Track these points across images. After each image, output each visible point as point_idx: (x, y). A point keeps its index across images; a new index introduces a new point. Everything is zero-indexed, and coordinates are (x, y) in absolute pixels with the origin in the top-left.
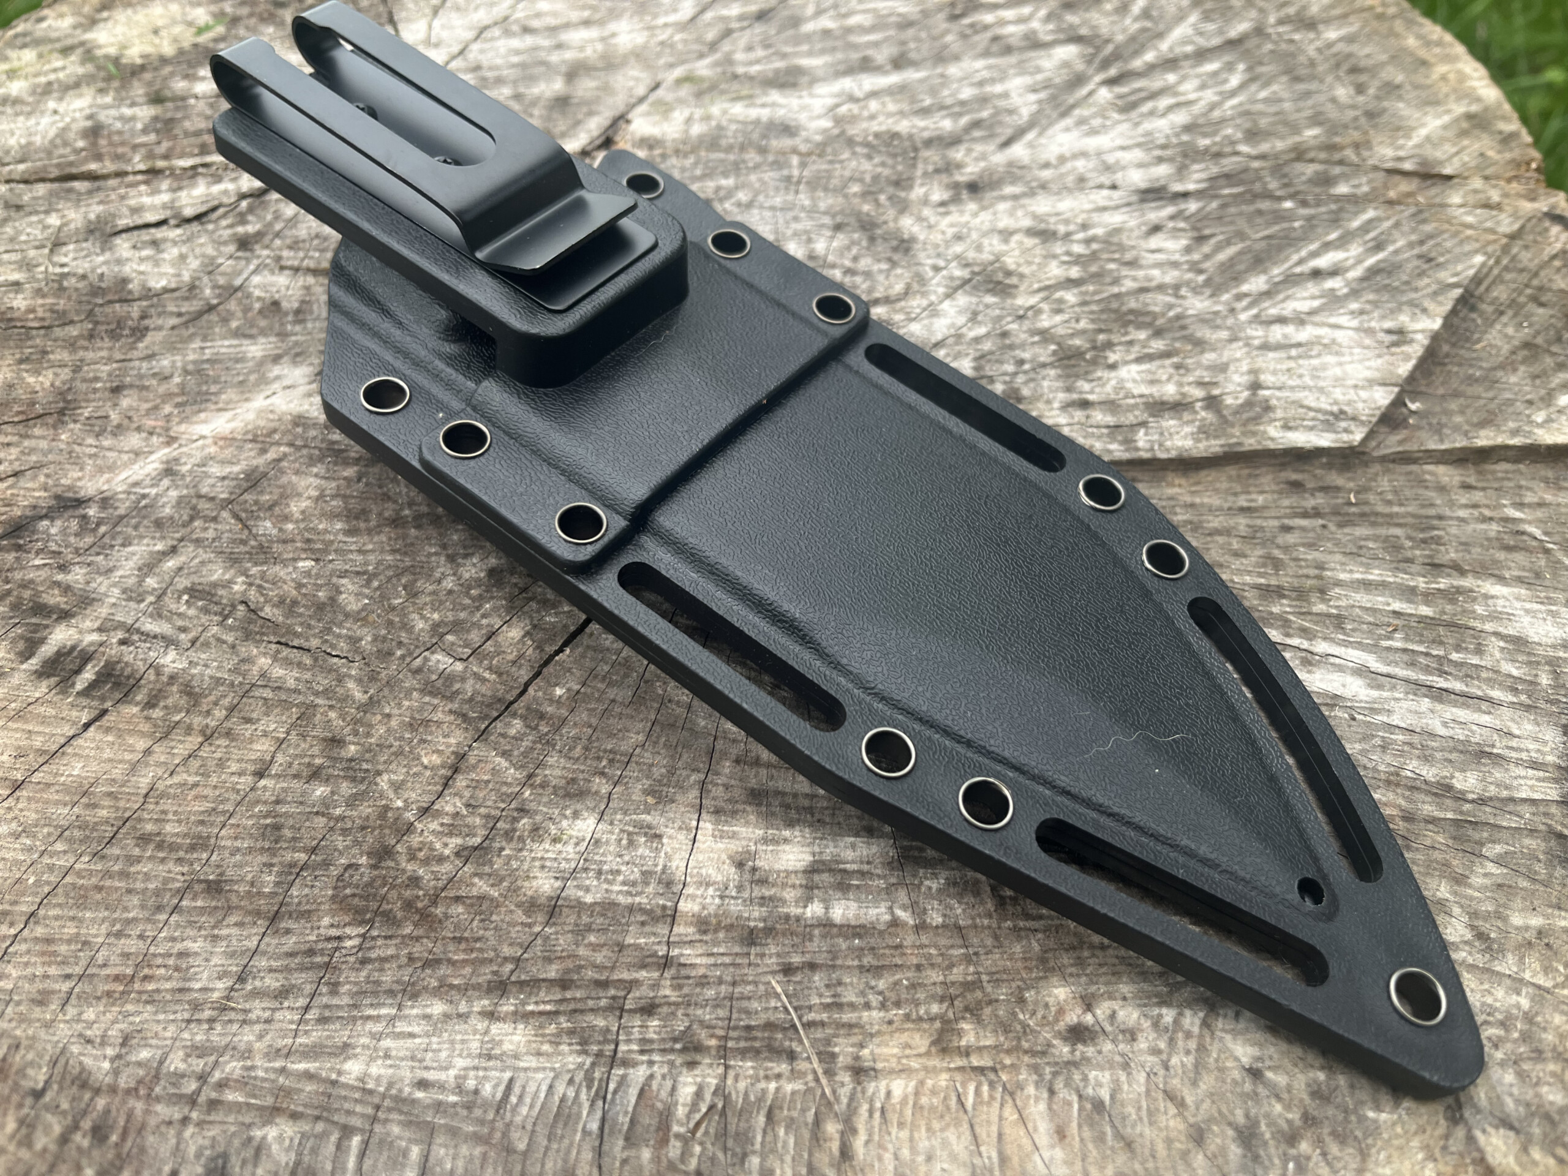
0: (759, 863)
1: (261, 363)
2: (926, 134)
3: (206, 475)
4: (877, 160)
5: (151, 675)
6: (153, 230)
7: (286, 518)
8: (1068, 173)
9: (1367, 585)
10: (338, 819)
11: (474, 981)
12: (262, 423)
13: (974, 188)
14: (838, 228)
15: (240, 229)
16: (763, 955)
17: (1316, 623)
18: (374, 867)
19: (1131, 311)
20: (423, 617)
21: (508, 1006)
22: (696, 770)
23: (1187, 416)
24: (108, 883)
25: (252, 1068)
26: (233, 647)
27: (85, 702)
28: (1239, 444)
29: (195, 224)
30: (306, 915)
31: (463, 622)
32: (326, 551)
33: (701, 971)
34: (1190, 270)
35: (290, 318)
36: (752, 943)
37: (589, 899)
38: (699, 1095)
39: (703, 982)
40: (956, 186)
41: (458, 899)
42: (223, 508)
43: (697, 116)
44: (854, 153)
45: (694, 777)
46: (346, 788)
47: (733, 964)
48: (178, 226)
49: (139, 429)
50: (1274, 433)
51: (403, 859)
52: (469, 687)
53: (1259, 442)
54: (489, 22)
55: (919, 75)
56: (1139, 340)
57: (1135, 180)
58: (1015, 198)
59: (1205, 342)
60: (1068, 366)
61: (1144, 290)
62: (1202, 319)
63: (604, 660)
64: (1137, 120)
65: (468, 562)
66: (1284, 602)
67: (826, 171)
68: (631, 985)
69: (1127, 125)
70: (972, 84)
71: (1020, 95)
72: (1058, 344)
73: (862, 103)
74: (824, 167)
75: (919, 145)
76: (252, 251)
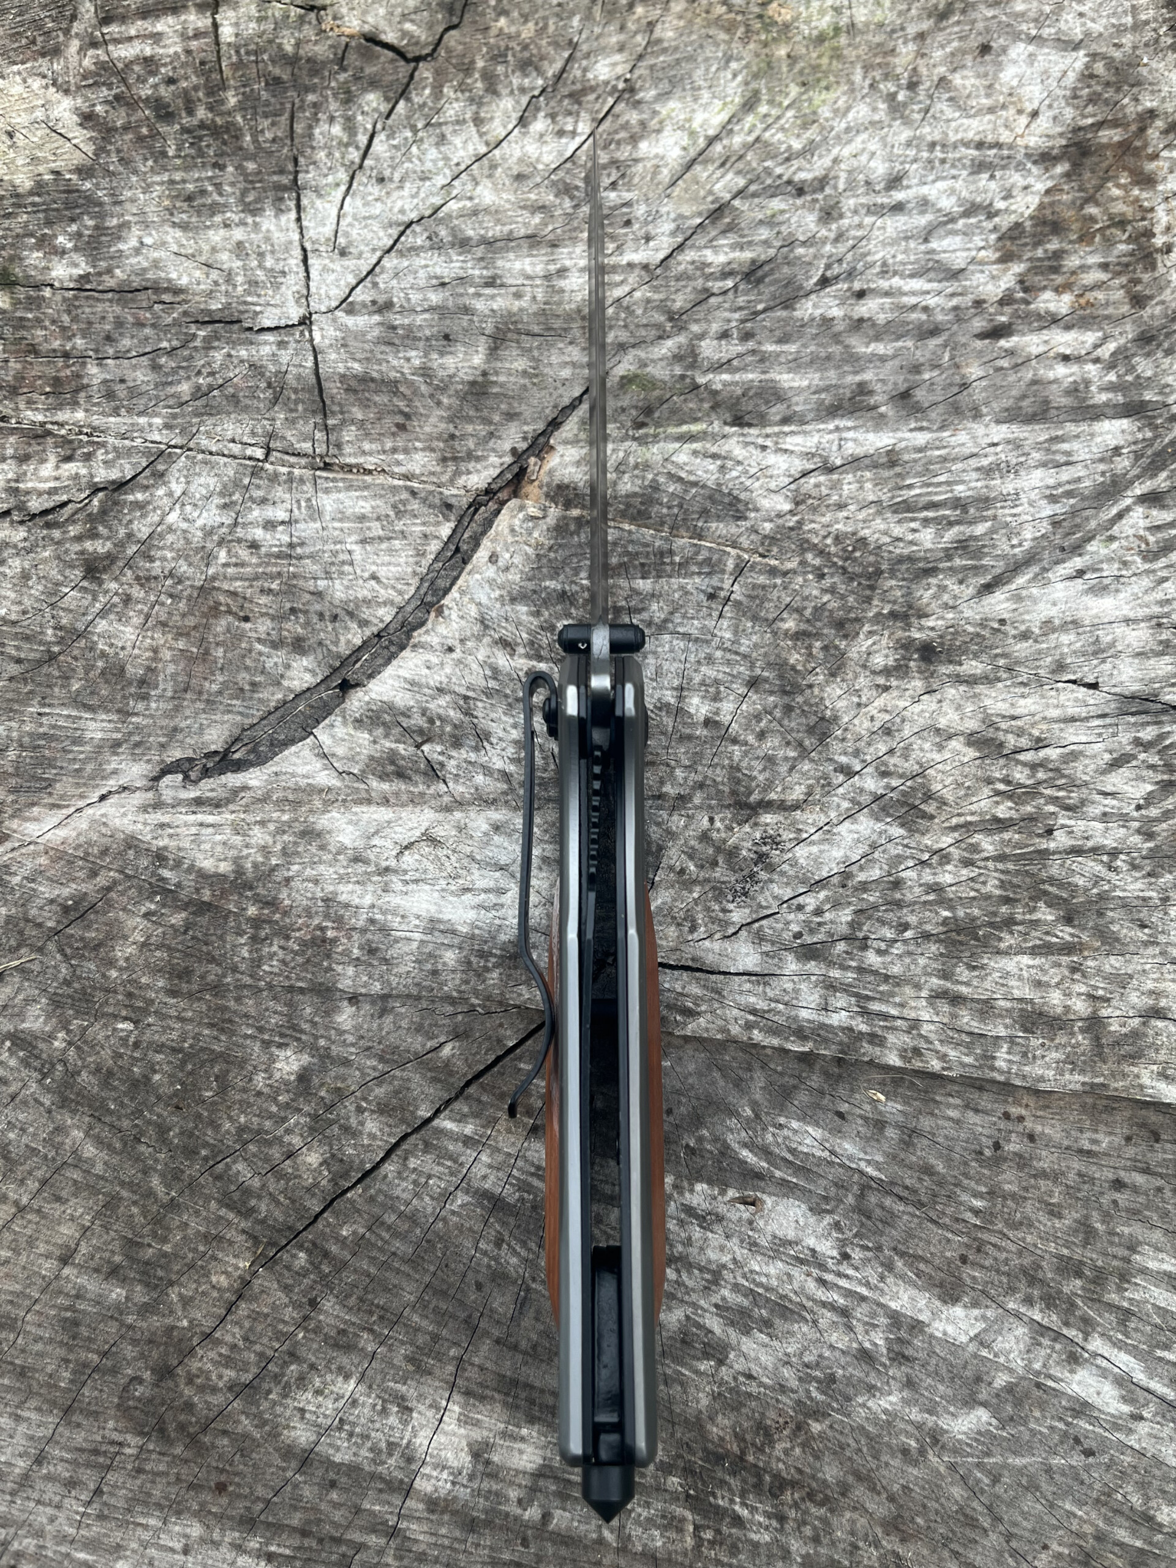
0: (496, 1458)
1: (99, 749)
2: (899, 549)
3: (34, 894)
4: (827, 582)
7: (111, 963)
8: (1047, 652)
10: (130, 1327)
11: (229, 1512)
12: (94, 836)
13: (928, 653)
15: (89, 545)
16: (478, 1545)
17: (1100, 1314)
18: (157, 1384)
19: (1051, 880)
20: (230, 1118)
21: (254, 1544)
22: (456, 1344)
23: (1061, 1039)
25: (43, 1547)
26: (49, 1112)
28: (1103, 1085)
29: (41, 522)
30: (95, 1415)
31: (267, 1132)
32: (145, 1012)
33: (422, 1547)
34: (1138, 831)
36: (472, 1530)
37: (337, 1459)
39: (422, 1558)
40: (906, 645)
41: (225, 1432)
42: (49, 939)
43: (632, 460)
44: (803, 563)
45: (453, 1352)
46: (141, 1296)
47: (451, 1548)
48: (22, 522)
50: (1146, 1080)
51: (182, 1382)
52: (263, 1208)
53: (1126, 1089)
54: (414, 216)
55: (921, 438)
56: (1046, 923)
57: (1124, 678)
58: (971, 681)
59: (1117, 940)
60: (954, 943)
61: (1077, 851)
62: (1125, 905)
63: (392, 1208)
64: (1164, 573)
65: (282, 1054)
66: (1078, 1283)
67: (764, 587)
68: (360, 1547)
69: (1146, 582)
70: (978, 469)
71: (1031, 503)
72: (951, 908)
73: (835, 477)
74: (762, 579)
75: (885, 567)
76: (100, 583)
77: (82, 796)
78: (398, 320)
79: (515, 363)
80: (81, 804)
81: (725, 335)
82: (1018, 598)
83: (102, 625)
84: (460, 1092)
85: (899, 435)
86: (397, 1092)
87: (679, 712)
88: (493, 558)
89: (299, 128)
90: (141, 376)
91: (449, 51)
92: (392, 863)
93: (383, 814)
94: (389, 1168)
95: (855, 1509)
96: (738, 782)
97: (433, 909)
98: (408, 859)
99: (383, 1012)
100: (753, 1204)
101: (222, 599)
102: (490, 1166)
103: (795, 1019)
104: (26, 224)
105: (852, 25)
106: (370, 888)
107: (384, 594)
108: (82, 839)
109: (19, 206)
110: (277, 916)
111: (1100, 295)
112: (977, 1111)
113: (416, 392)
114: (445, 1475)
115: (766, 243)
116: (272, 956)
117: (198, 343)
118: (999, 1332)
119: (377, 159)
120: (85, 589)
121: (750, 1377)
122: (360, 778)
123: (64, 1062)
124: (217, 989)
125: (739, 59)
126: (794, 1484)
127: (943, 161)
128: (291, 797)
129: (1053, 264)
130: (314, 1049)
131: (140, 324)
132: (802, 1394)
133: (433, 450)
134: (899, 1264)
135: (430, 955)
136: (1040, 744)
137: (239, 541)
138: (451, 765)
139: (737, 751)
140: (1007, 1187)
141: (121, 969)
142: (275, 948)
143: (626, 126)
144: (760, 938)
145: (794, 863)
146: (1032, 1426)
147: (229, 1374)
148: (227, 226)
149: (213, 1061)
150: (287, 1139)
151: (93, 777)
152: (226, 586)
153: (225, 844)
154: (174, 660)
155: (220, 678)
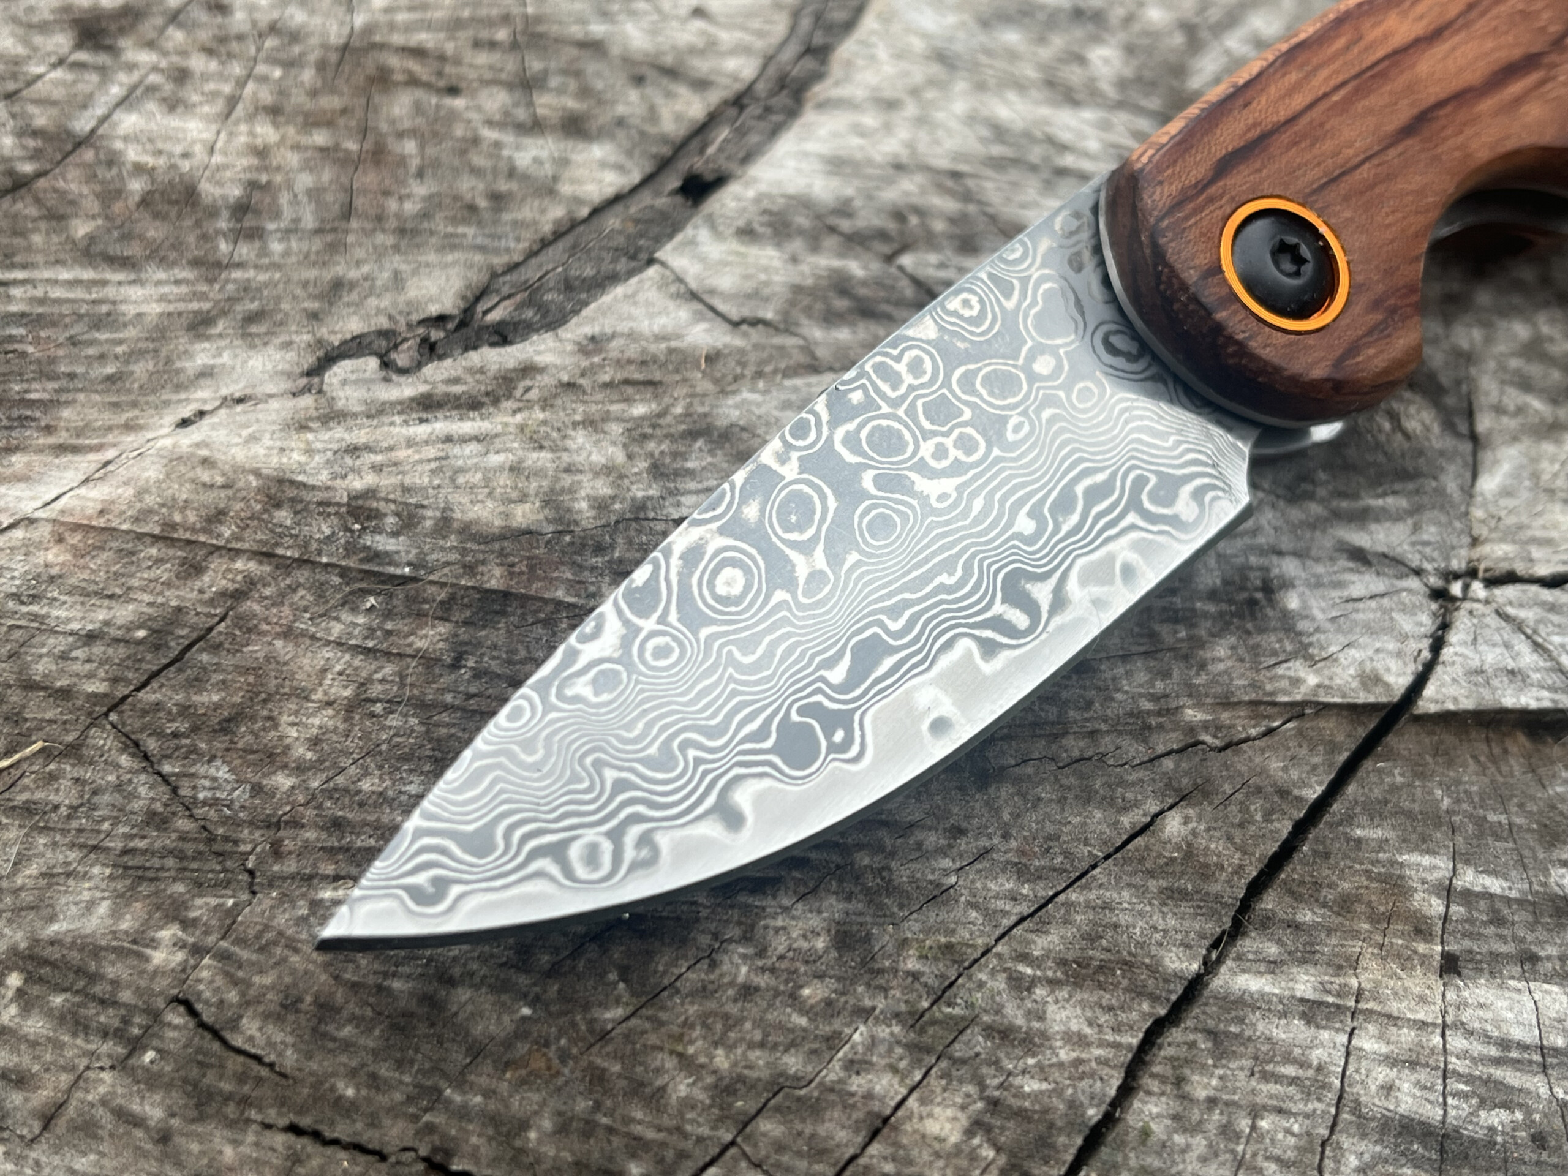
77: (129, 427)
80: (135, 437)
83: (129, 121)
86: (1092, 938)
101: (394, 61)
102: (1391, 1061)
108: (150, 500)
122: (785, 326)
128: (638, 376)
141: (301, 768)
150: (857, 1084)
151: (152, 387)
152: (397, 39)
153: (515, 469)
154: (307, 166)
155: (420, 190)
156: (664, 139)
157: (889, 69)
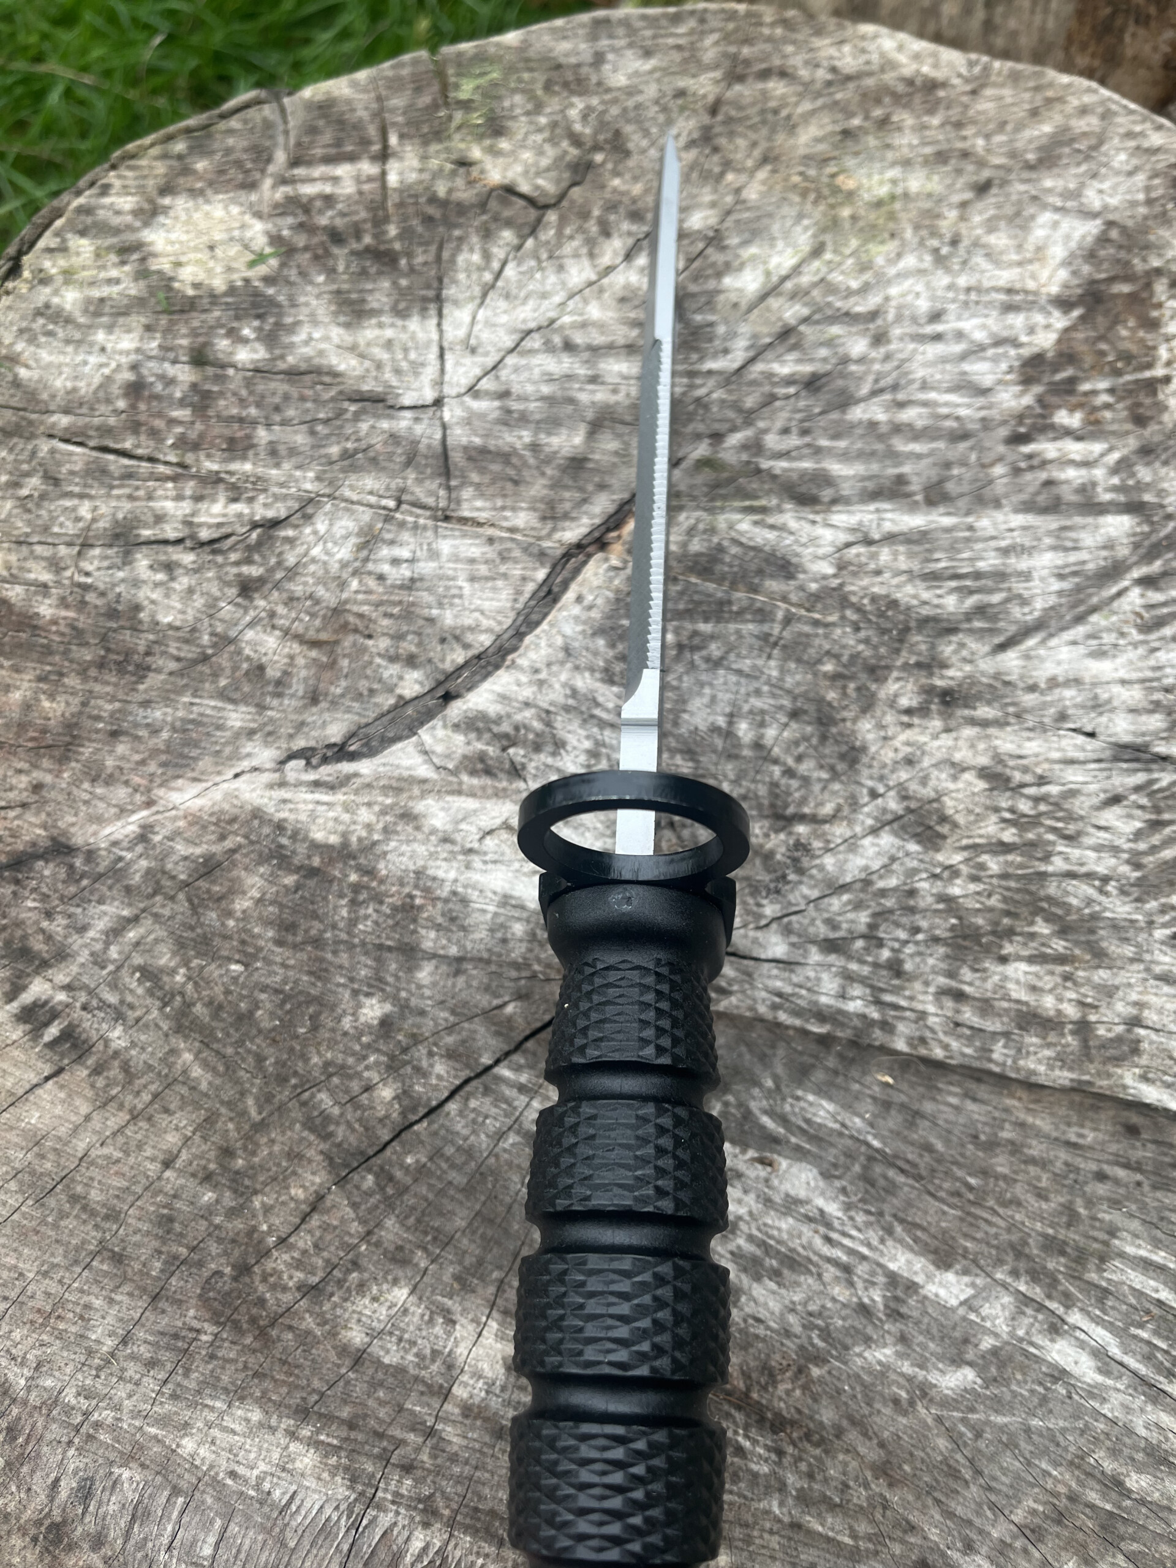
1: (237, 735)
2: (925, 611)
3: (171, 851)
4: (863, 634)
5: (100, 1046)
6: (170, 549)
7: (229, 914)
8: (1051, 704)
9: (1146, 1266)
10: (217, 1227)
11: (287, 1401)
12: (226, 806)
13: (947, 698)
14: (794, 714)
15: (245, 569)
17: (1081, 1291)
18: (235, 1279)
19: (1049, 899)
21: (306, 1432)
22: (499, 1268)
23: (1052, 1037)
24: (43, 1229)
25: (119, 1420)
26: (166, 1035)
27: (49, 1054)
28: (1089, 1083)
29: (207, 549)
30: (179, 1303)
31: (350, 1068)
32: (254, 957)
33: (455, 1448)
34: (1128, 862)
35: (270, 688)
36: (500, 1436)
37: (387, 1360)
38: (425, 1549)
39: (454, 1458)
40: (929, 691)
41: (290, 1328)
42: (181, 889)
43: (701, 526)
44: (843, 618)
45: (496, 1275)
46: (229, 1200)
47: (480, 1451)
48: (193, 549)
49: (127, 783)
50: (1129, 1080)
51: (257, 1279)
52: (341, 1132)
53: (1110, 1087)
54: (532, 325)
55: (948, 521)
56: (1042, 935)
57: (1119, 729)
58: (985, 724)
59: (1106, 955)
60: (960, 947)
61: (1071, 875)
62: (1115, 926)
63: (452, 1142)
64: (1156, 644)
65: (368, 1002)
66: (1062, 1260)
67: (807, 635)
68: (400, 1443)
69: (1141, 651)
70: (998, 549)
71: (1042, 579)
72: (960, 918)
73: (873, 549)
74: (807, 629)
75: (913, 624)
76: (251, 599)
77: (219, 773)
78: (515, 406)
79: (608, 444)
80: (218, 779)
81: (786, 431)
82: (1027, 657)
83: (250, 634)
84: (518, 1047)
85: (930, 518)
86: (464, 1042)
87: (728, 734)
88: (579, 599)
89: (446, 255)
90: (300, 439)
91: (572, 202)
92: (476, 845)
93: (470, 804)
94: (452, 1107)
95: (848, 1451)
96: (777, 796)
97: (507, 886)
98: (490, 843)
99: (457, 973)
100: (770, 1165)
101: (351, 619)
103: (816, 1003)
104: (219, 319)
105: (906, 195)
106: (455, 864)
107: (486, 623)
108: (216, 808)
109: (213, 303)
110: (374, 884)
111: (1108, 415)
112: (975, 1100)
113: (525, 464)
114: (480, 1384)
115: (825, 360)
116: (367, 917)
117: (349, 416)
118: (986, 1299)
119: (507, 281)
120: (238, 605)
121: (758, 1320)
122: (454, 773)
123: (182, 994)
124: (318, 942)
125: (810, 216)
126: (793, 1423)
127: (977, 303)
128: (394, 785)
129: (1068, 387)
130: (395, 999)
131: (303, 399)
132: (804, 1341)
133: (534, 509)
134: (899, 1229)
135: (503, 926)
136: (1042, 781)
137: (370, 573)
138: (531, 767)
139: (777, 770)
140: (999, 1169)
141: (238, 920)
142: (370, 911)
143: (713, 265)
144: (788, 931)
145: (821, 868)
146: (1014, 1387)
147: (299, 1275)
148: (381, 326)
149: (308, 1003)
150: (366, 1074)
151: (230, 758)
152: (355, 609)
153: (336, 820)
154: (306, 667)
155: (343, 683)
156: (443, 672)
157: (543, 652)
